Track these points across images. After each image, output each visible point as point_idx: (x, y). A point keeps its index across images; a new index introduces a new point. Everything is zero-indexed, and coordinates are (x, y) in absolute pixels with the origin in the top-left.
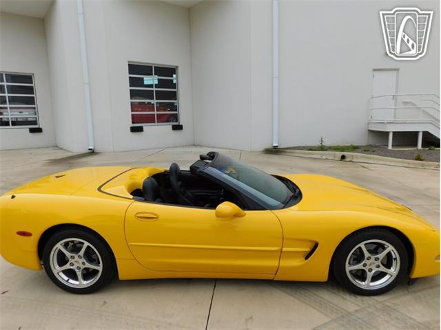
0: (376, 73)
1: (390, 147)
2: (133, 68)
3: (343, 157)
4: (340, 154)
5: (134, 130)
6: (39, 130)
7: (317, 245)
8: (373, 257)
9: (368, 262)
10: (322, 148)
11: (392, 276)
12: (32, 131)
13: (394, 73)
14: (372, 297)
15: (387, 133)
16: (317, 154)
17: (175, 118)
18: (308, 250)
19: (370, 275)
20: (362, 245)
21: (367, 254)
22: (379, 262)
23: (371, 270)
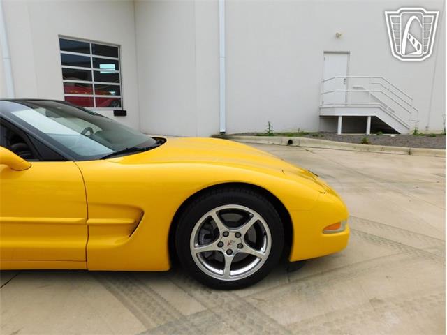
0: (328, 56)
1: (339, 132)
2: (66, 44)
3: (290, 142)
7: (142, 214)
8: (232, 232)
9: (225, 240)
10: (270, 134)
11: (261, 260)
13: (345, 57)
14: (233, 292)
15: (337, 118)
16: (264, 140)
17: (118, 102)
18: (130, 221)
19: (229, 259)
20: (213, 213)
21: (222, 228)
22: (241, 240)
23: (229, 252)
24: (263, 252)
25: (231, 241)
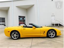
5: (19, 25)
6: (5, 26)
7: (45, 32)
8: (52, 33)
12: (4, 26)
15: (54, 24)
20: (50, 31)
24: (54, 35)
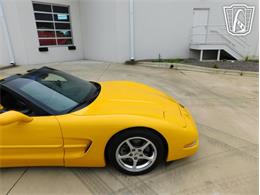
0: (196, 11)
1: (201, 60)
3: (172, 66)
4: (170, 64)
5: (41, 50)
7: (91, 143)
9: (133, 153)
11: (151, 162)
13: (207, 11)
15: (200, 51)
16: (157, 64)
17: (70, 41)
19: (135, 161)
20: (127, 141)
21: (131, 147)
22: (142, 153)
23: (136, 158)
24: (153, 158)
25: (136, 153)
